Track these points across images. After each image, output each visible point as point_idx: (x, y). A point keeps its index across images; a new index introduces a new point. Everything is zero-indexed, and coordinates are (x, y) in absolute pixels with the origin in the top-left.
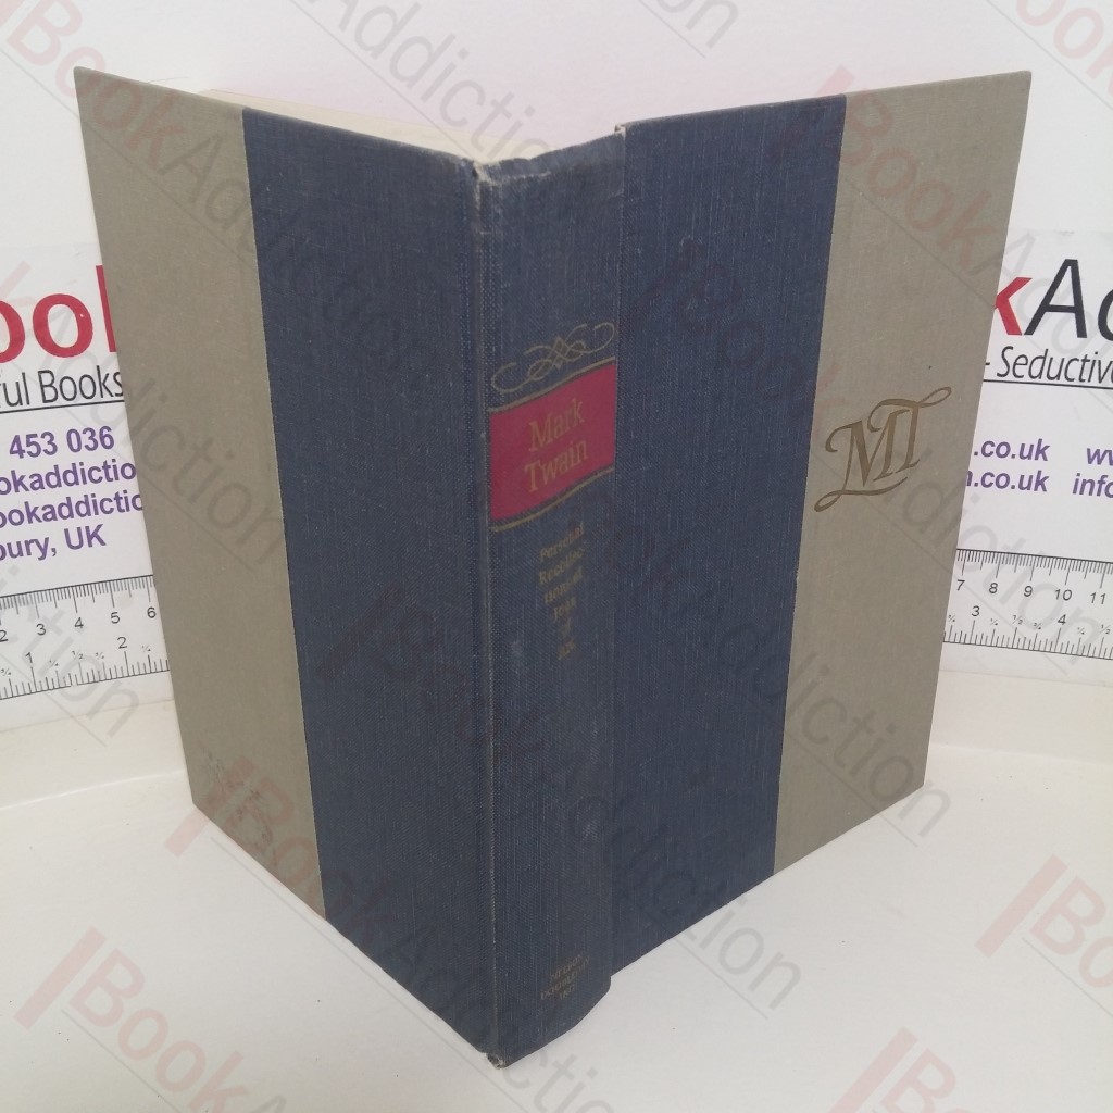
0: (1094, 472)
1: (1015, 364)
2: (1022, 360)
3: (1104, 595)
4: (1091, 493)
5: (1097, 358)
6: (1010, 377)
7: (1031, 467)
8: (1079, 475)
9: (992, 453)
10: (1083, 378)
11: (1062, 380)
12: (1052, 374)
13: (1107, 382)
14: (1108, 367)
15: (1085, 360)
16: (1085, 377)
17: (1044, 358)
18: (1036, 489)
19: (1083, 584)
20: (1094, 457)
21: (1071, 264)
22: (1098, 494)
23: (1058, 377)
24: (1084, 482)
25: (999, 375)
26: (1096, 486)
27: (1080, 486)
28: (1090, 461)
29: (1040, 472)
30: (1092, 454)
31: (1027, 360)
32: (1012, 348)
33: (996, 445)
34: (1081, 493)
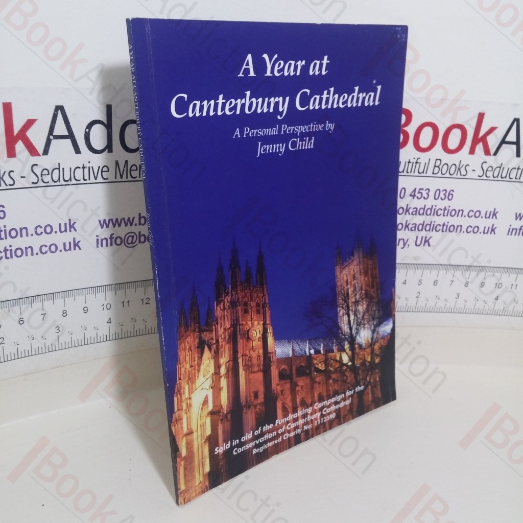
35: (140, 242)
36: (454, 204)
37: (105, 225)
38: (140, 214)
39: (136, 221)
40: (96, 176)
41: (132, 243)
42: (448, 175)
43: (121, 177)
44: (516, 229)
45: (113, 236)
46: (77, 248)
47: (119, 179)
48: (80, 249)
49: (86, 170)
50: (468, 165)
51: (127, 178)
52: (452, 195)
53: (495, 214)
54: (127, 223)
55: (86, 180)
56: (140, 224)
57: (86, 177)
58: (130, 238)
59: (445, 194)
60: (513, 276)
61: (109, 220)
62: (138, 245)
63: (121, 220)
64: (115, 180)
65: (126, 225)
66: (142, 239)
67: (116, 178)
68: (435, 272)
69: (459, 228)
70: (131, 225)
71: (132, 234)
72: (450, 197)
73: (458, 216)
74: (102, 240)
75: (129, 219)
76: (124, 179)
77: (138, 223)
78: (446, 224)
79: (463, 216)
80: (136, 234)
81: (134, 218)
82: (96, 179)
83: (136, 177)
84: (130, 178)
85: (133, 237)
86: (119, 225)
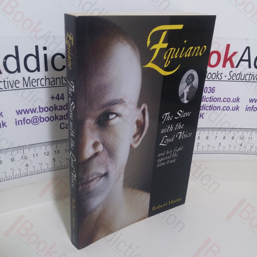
0: (251, 105)
1: (233, 76)
2: (234, 75)
3: (252, 138)
4: (250, 111)
5: (253, 74)
6: (231, 80)
7: (235, 104)
8: (247, 106)
9: (226, 101)
10: (249, 79)
11: (244, 80)
12: (242, 79)
13: (255, 80)
14: (256, 76)
15: (250, 74)
16: (250, 79)
17: (240, 74)
18: (236, 110)
19: (247, 135)
20: (251, 101)
21: (248, 48)
22: (252, 111)
23: (243, 79)
24: (248, 108)
25: (228, 79)
26: (251, 108)
27: (247, 109)
28: (250, 102)
29: (237, 106)
30: (251, 100)
31: (236, 75)
32: (232, 72)
33: (227, 99)
34: (248, 111)
35: (41, 121)
36: (216, 95)
37: (27, 112)
38: (39, 106)
39: (38, 110)
40: (12, 86)
41: (36, 122)
42: (211, 79)
43: (27, 86)
44: (250, 108)
45: (25, 119)
46: (4, 126)
47: (25, 87)
48: (6, 126)
49: (6, 83)
50: (222, 73)
51: (30, 86)
52: (214, 90)
53: (238, 100)
54: (33, 111)
55: (6, 88)
56: (40, 112)
57: (7, 87)
58: (35, 120)
59: (210, 90)
60: (250, 133)
61: (22, 110)
62: (40, 123)
63: (29, 110)
64: (23, 88)
65: (32, 112)
66: (42, 120)
67: (24, 87)
68: (206, 132)
69: (219, 108)
70: (35, 112)
71: (36, 118)
72: (213, 91)
73: (218, 101)
74: (19, 121)
75: (33, 109)
76: (29, 87)
77: (39, 111)
78: (211, 106)
79: (221, 101)
80: (38, 117)
81: (36, 109)
82: (12, 88)
83: (35, 86)
84: (32, 87)
85: (36, 119)
86: (28, 113)
